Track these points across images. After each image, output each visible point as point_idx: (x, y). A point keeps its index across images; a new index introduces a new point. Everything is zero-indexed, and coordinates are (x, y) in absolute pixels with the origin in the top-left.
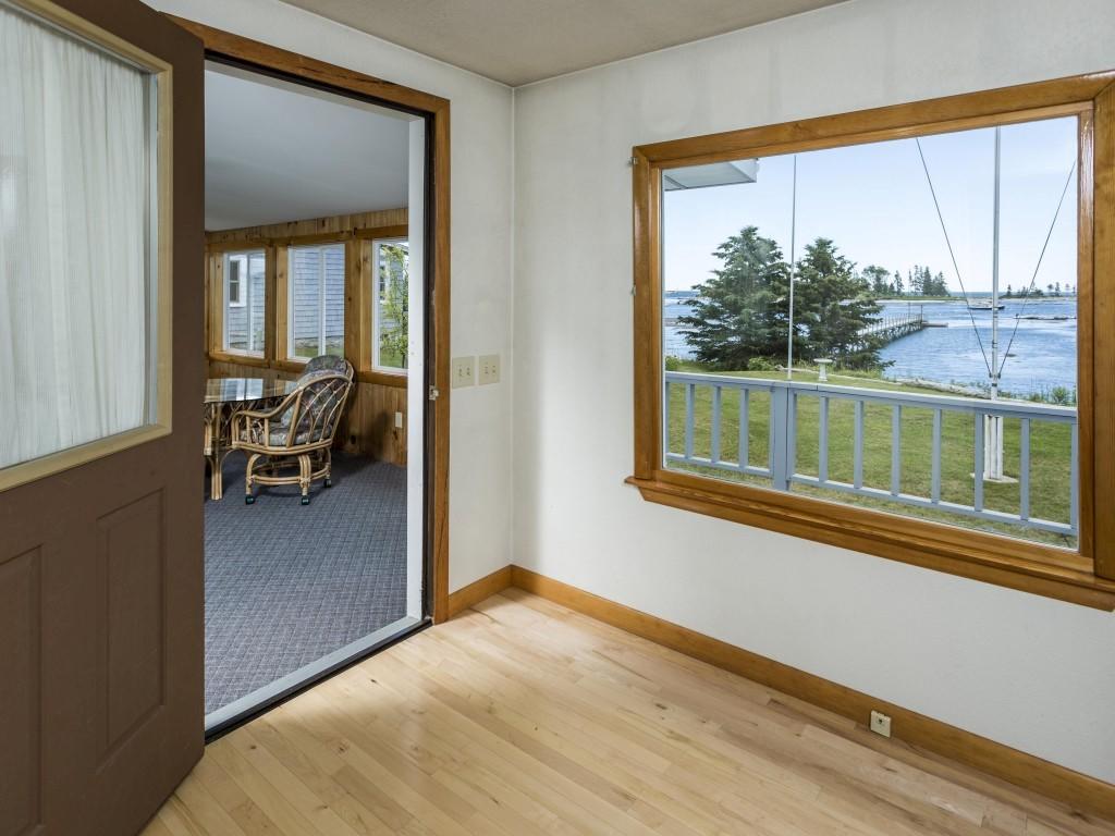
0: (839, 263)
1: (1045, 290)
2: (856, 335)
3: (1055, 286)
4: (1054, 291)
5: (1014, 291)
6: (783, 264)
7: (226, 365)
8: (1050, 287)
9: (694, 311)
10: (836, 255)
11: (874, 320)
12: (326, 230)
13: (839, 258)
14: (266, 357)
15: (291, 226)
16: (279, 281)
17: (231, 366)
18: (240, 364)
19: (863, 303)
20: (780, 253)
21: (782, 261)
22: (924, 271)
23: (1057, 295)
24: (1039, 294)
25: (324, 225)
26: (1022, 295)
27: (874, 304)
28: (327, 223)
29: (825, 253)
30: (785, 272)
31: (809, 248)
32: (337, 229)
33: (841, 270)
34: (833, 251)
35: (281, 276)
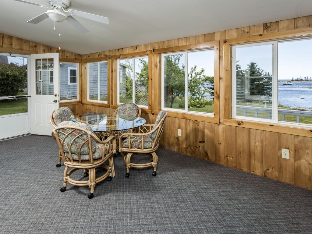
0: (258, 70)
1: (304, 79)
2: (264, 92)
3: (307, 78)
4: (306, 79)
5: (294, 79)
6: (242, 70)
7: (89, 106)
8: (305, 78)
9: (212, 85)
10: (257, 67)
11: (269, 88)
12: (138, 51)
13: (258, 68)
14: (109, 103)
15: (120, 51)
16: (114, 72)
17: (92, 106)
18: (96, 106)
19: (266, 83)
20: (240, 67)
21: (241, 69)
22: (268, 73)
23: (307, 80)
24: (302, 80)
25: (137, 49)
26: (297, 80)
27: (269, 83)
28: (138, 48)
29: (254, 67)
30: (242, 73)
31: (248, 65)
32: (143, 50)
33: (259, 72)
34: (256, 66)
35: (115, 71)
